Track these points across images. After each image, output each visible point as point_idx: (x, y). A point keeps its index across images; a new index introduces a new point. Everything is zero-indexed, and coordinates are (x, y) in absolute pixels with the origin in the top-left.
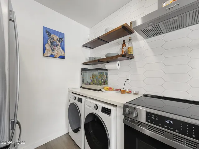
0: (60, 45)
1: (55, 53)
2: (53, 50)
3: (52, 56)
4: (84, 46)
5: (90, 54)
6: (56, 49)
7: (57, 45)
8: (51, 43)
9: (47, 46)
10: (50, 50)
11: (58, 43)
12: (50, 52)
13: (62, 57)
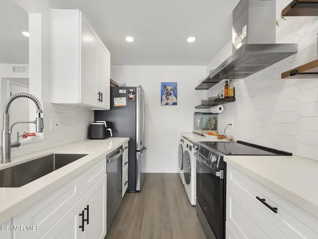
0: (173, 94)
1: (169, 102)
2: (167, 99)
3: (167, 104)
4: (196, 89)
5: (205, 95)
6: (170, 97)
7: (171, 94)
8: (166, 93)
9: (164, 97)
10: (166, 99)
11: (172, 92)
12: (166, 101)
13: (175, 104)
